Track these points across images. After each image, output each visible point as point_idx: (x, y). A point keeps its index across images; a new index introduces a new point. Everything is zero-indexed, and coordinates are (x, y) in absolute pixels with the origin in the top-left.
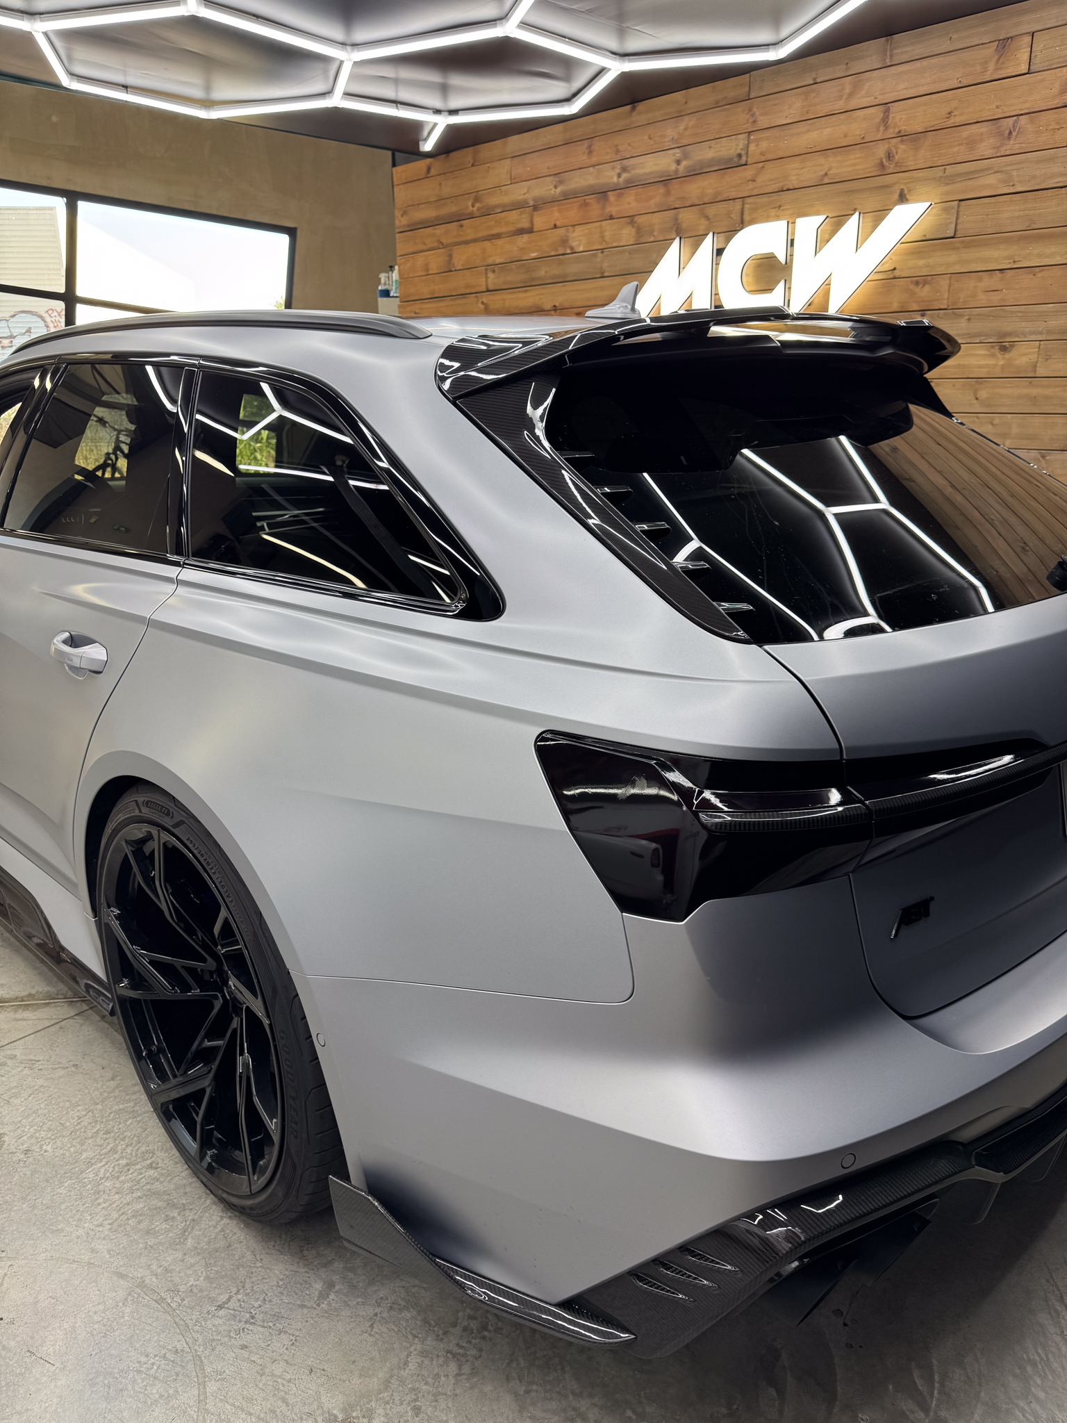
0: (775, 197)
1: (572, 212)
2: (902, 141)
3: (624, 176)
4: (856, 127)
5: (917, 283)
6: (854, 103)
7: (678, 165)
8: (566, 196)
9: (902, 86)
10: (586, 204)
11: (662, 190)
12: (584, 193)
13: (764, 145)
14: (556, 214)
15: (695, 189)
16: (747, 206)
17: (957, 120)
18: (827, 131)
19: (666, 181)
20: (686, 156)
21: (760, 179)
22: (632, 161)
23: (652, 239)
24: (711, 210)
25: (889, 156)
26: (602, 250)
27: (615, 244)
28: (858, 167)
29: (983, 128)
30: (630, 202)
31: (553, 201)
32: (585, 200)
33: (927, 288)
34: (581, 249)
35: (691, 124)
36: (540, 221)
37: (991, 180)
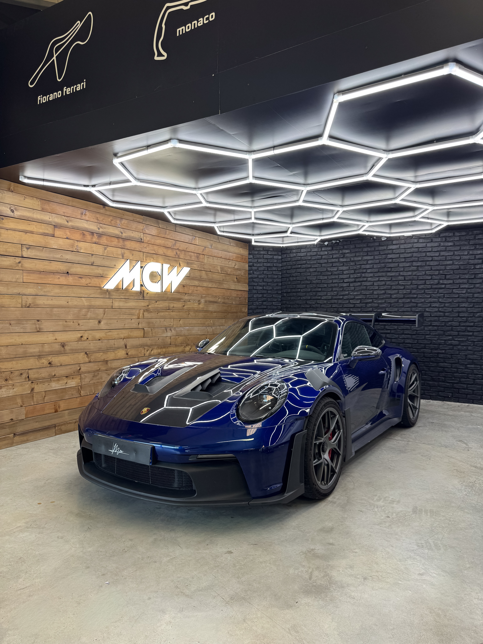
0: (152, 255)
1: (77, 236)
2: (179, 251)
3: (101, 230)
4: (169, 243)
5: (184, 286)
6: (168, 237)
7: (122, 234)
8: (73, 228)
9: (178, 238)
10: (84, 234)
11: (116, 240)
12: (83, 229)
13: (148, 239)
14: (68, 233)
15: (129, 244)
16: (144, 255)
17: (188, 250)
18: (163, 242)
19: (118, 237)
20: (125, 233)
21: (147, 248)
22: (104, 226)
23: (113, 256)
24: (134, 253)
25: (177, 253)
26: (92, 255)
27: (97, 254)
28: (170, 254)
29: (192, 254)
30: (104, 240)
31: (66, 227)
32: (83, 232)
33: (186, 288)
34: (82, 251)
35: (125, 222)
36: (58, 233)
37: (195, 266)
